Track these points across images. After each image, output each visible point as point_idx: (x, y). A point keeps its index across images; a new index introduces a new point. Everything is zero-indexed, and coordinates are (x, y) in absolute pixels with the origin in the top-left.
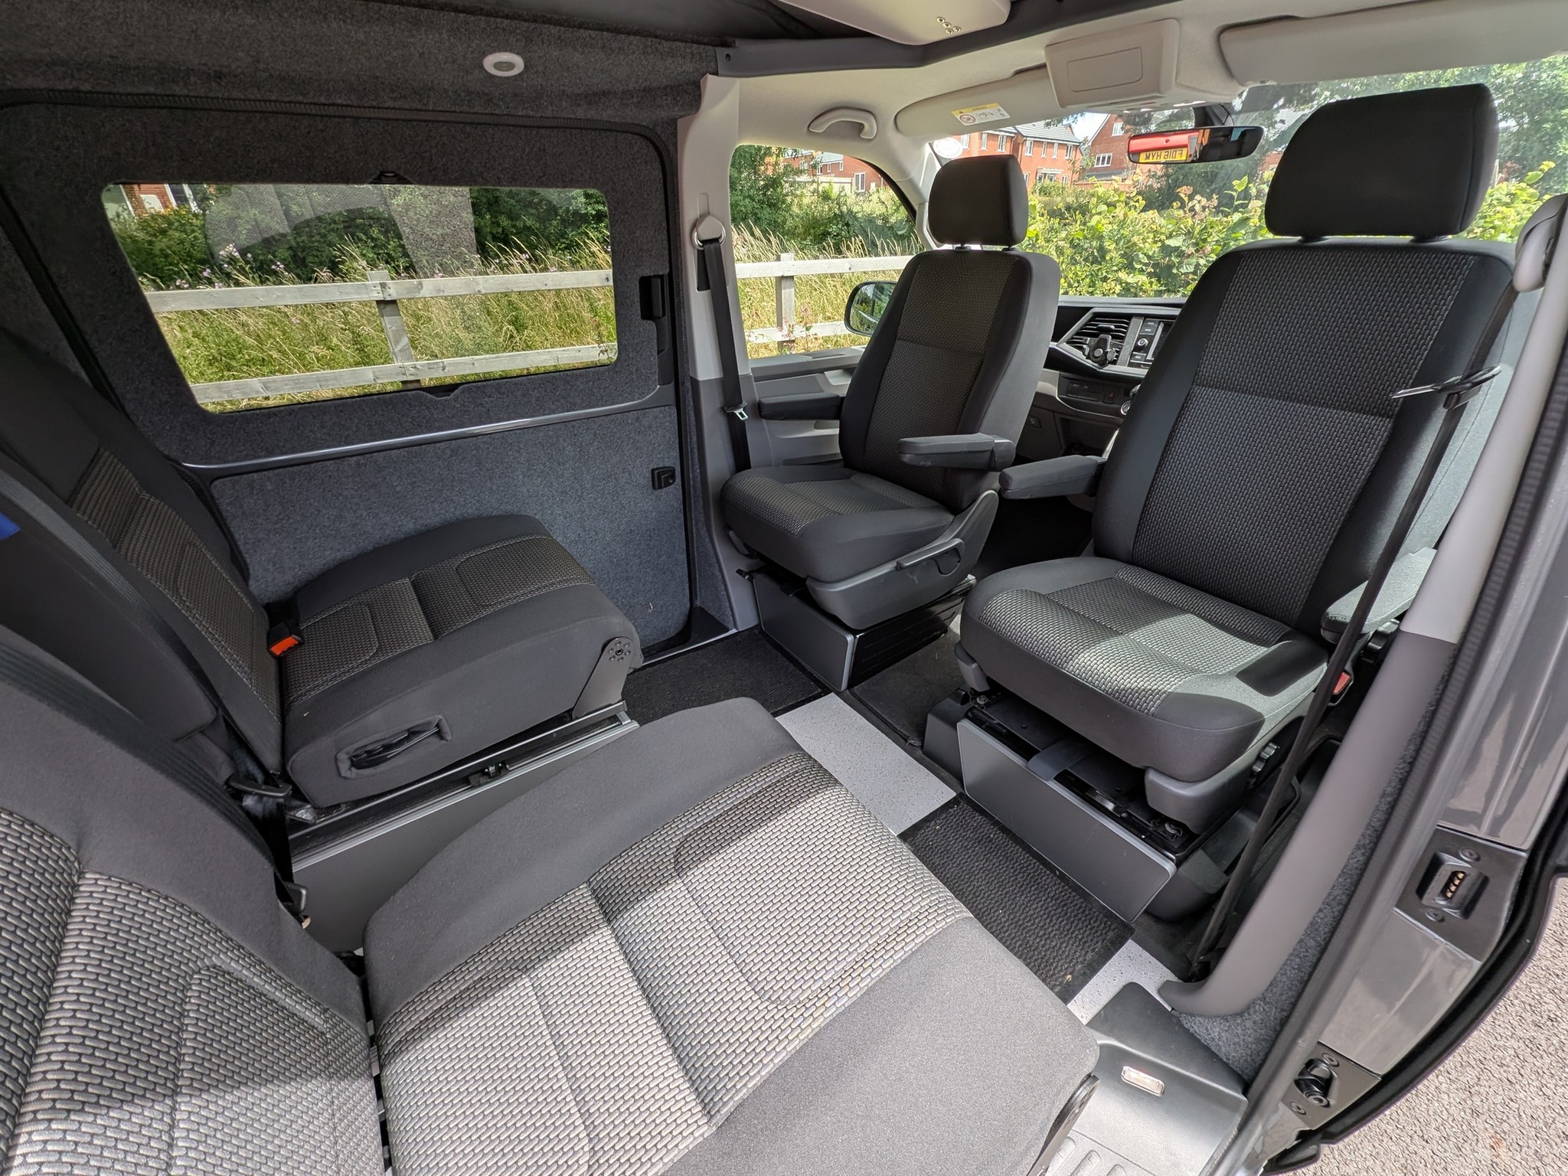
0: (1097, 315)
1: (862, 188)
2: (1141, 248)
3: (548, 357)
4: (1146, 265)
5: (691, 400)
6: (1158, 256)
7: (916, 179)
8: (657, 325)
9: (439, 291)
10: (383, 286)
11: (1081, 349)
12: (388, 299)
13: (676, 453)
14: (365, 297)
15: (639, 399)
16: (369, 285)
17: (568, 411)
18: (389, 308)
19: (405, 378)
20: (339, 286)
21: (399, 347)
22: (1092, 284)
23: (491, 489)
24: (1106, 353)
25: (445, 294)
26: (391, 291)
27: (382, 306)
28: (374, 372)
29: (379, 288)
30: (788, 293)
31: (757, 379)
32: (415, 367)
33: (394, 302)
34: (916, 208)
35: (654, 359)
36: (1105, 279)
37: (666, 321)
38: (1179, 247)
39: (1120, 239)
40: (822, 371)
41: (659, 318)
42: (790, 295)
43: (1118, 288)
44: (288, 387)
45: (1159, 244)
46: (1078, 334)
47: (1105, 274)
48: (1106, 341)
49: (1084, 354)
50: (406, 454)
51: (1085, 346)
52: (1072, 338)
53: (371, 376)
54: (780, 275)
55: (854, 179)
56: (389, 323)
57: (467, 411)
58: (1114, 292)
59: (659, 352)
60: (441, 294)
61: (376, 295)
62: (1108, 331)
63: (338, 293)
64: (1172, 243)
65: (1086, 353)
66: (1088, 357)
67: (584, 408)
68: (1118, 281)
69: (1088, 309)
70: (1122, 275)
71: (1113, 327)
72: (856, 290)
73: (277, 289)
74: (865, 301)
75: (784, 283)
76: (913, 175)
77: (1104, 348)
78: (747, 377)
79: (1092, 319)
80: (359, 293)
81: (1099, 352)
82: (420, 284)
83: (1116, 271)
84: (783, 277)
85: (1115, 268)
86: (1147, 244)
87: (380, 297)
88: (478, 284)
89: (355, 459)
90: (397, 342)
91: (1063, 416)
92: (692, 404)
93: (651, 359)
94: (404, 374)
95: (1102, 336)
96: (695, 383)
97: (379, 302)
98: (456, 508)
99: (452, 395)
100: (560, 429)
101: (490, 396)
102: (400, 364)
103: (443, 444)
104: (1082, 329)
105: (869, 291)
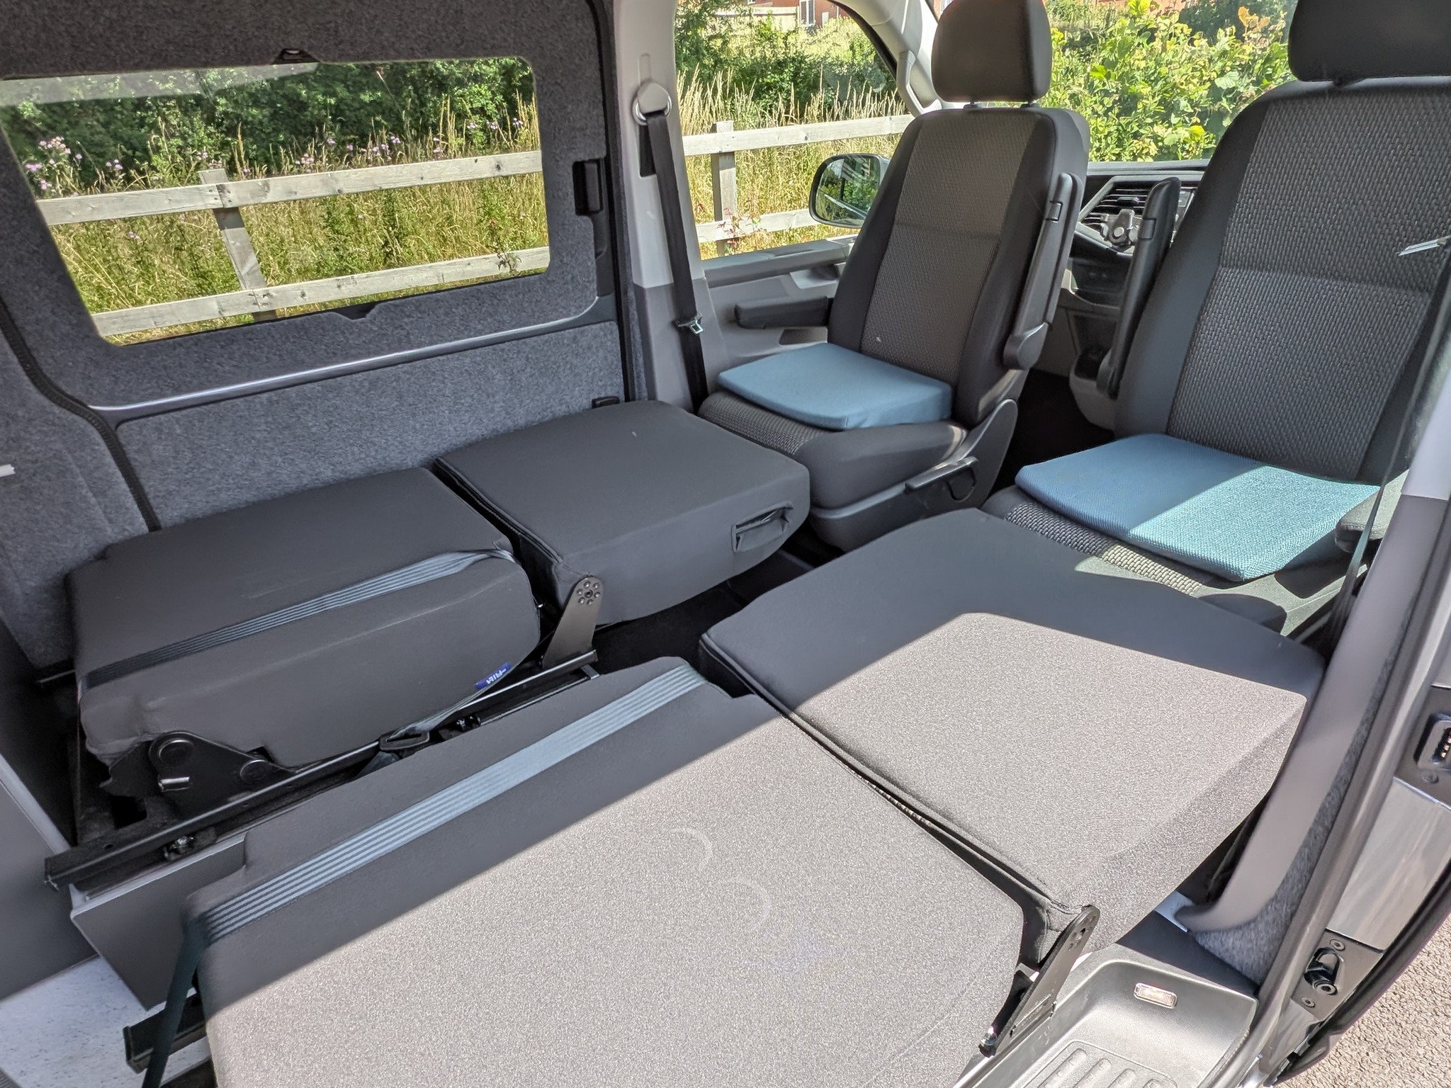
0: (1119, 186)
1: (811, 21)
2: (1183, 91)
3: (431, 273)
4: (1190, 115)
5: (635, 312)
6: (1205, 103)
7: (896, 21)
8: (593, 221)
9: (291, 192)
10: (221, 189)
11: (1099, 228)
12: (229, 206)
13: (619, 380)
14: (200, 205)
15: (575, 313)
16: (203, 189)
17: (496, 331)
18: (230, 217)
19: (256, 309)
20: (167, 192)
21: (246, 269)
22: (1120, 143)
23: (414, 428)
24: (1127, 232)
25: (298, 196)
26: (231, 196)
27: (222, 215)
28: (218, 303)
29: (216, 193)
30: (727, 175)
31: (712, 285)
32: (268, 294)
33: (235, 210)
34: (897, 58)
35: (592, 263)
36: (1136, 136)
37: (603, 216)
38: (1234, 88)
39: (1156, 81)
40: (787, 272)
41: (597, 212)
42: (730, 177)
43: (1153, 149)
44: (117, 326)
45: (1208, 84)
46: (1095, 210)
47: (1136, 129)
48: (1127, 216)
49: (1102, 234)
50: (320, 388)
51: (1102, 225)
52: (1089, 216)
53: (216, 307)
54: (717, 150)
55: (799, 8)
56: (232, 238)
57: (385, 335)
58: (1147, 154)
59: (597, 255)
60: (294, 197)
61: (213, 201)
62: (1129, 204)
63: (167, 202)
64: (1223, 83)
65: (1105, 234)
66: (1107, 238)
67: (514, 327)
68: (1156, 139)
69: (1107, 178)
70: (1159, 129)
71: (1136, 199)
72: (823, 168)
73: (92, 200)
74: (832, 181)
75: (722, 160)
76: (893, 15)
77: (1126, 226)
78: (701, 281)
79: (1113, 191)
80: (191, 201)
81: (1119, 232)
82: (266, 184)
83: (1151, 125)
84: (721, 154)
85: (1149, 120)
86: (1191, 86)
87: (218, 204)
88: (337, 181)
89: (266, 395)
90: (243, 263)
91: (1080, 314)
92: (636, 317)
93: (587, 263)
94: (255, 304)
95: (1123, 210)
96: (640, 291)
97: (217, 212)
98: (377, 451)
99: (368, 316)
100: (488, 353)
101: (409, 316)
102: (249, 291)
103: (360, 375)
104: (1100, 203)
105: (837, 168)
